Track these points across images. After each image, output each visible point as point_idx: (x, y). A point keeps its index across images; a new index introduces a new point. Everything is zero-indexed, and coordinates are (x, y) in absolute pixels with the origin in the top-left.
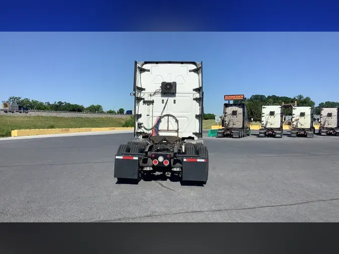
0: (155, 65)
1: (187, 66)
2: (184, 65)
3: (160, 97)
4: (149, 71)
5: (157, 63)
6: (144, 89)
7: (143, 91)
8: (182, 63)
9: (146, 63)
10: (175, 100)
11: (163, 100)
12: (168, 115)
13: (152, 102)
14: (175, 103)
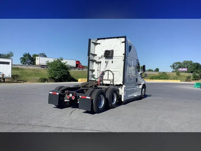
0: (103, 40)
1: (121, 40)
2: (119, 39)
3: (105, 60)
4: (99, 44)
5: (104, 39)
6: (97, 55)
7: (96, 56)
8: (118, 38)
9: (98, 39)
10: (112, 61)
11: (106, 61)
12: (108, 71)
13: (100, 62)
14: (112, 63)
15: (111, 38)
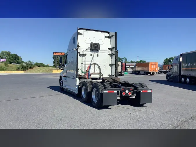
0: (85, 31)
1: (104, 34)
3: (90, 52)
4: (82, 34)
5: (87, 30)
6: (80, 47)
8: (101, 32)
9: (80, 29)
10: (98, 55)
11: (91, 54)
12: (94, 64)
13: (85, 55)
14: (98, 56)
15: (94, 30)
